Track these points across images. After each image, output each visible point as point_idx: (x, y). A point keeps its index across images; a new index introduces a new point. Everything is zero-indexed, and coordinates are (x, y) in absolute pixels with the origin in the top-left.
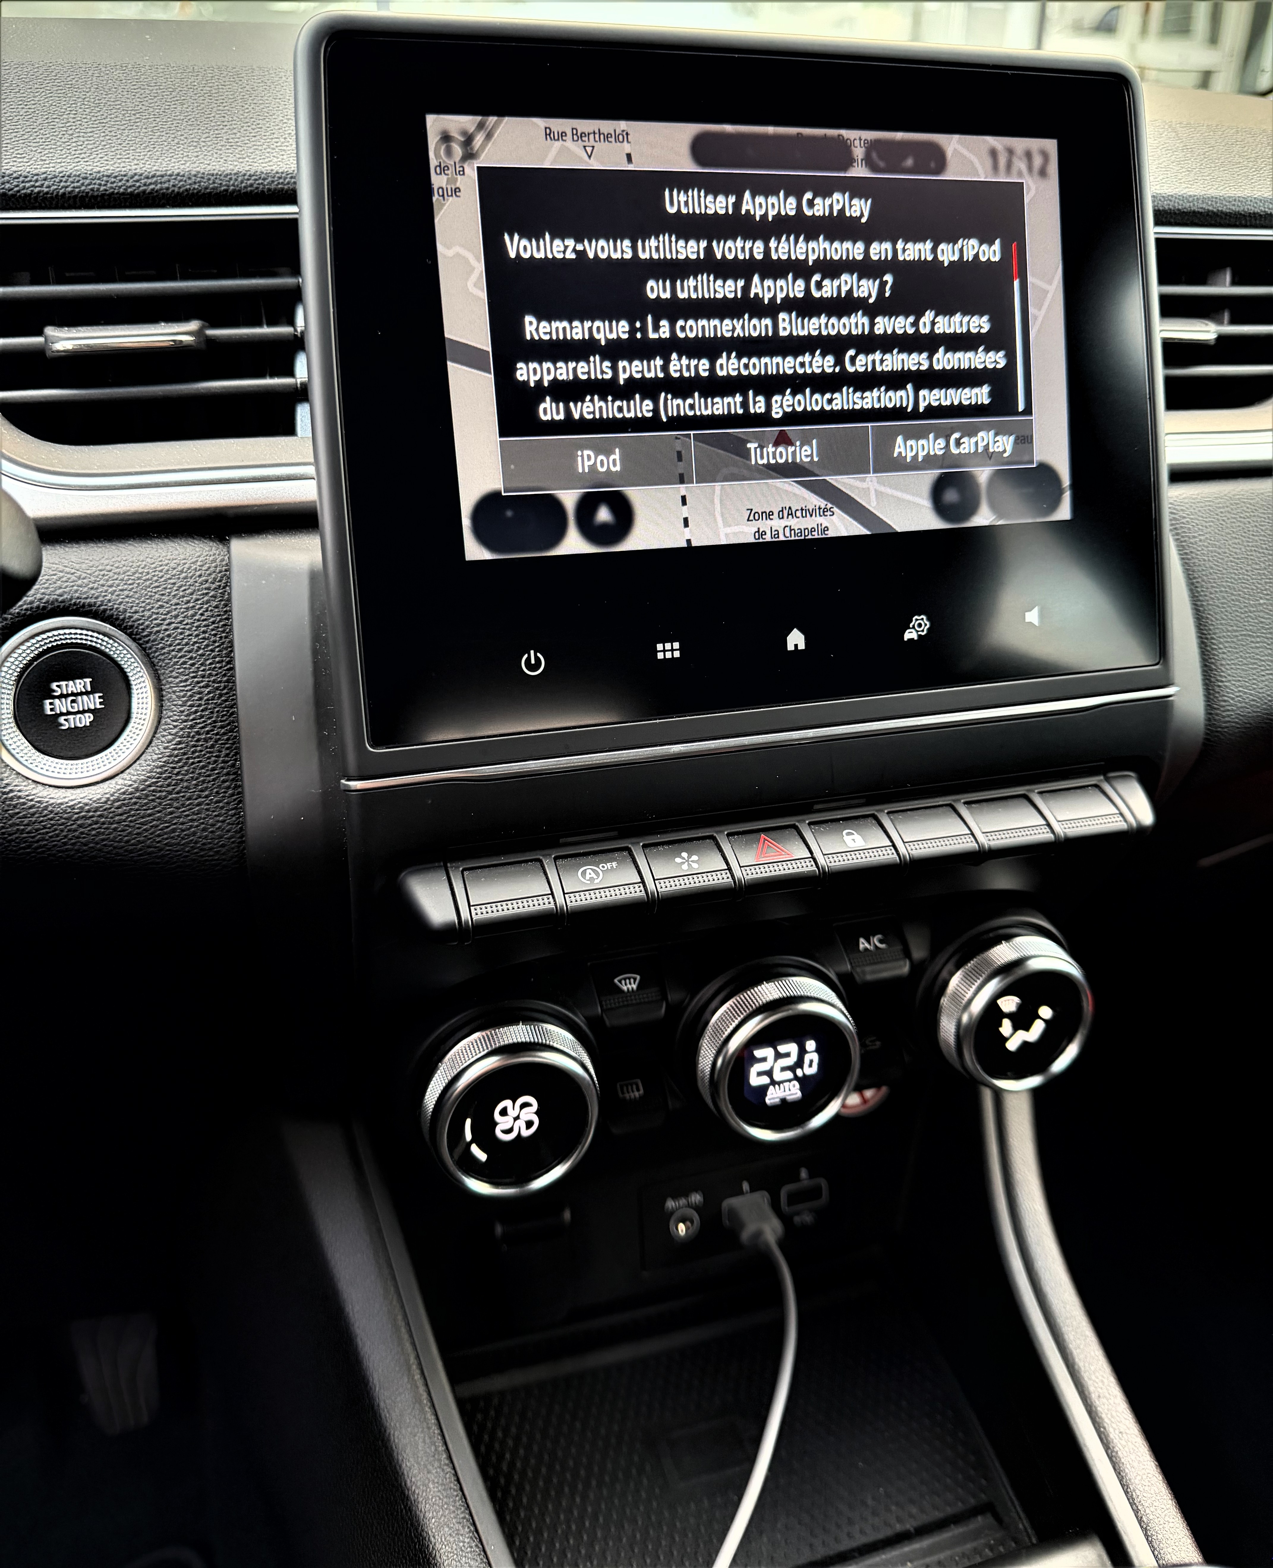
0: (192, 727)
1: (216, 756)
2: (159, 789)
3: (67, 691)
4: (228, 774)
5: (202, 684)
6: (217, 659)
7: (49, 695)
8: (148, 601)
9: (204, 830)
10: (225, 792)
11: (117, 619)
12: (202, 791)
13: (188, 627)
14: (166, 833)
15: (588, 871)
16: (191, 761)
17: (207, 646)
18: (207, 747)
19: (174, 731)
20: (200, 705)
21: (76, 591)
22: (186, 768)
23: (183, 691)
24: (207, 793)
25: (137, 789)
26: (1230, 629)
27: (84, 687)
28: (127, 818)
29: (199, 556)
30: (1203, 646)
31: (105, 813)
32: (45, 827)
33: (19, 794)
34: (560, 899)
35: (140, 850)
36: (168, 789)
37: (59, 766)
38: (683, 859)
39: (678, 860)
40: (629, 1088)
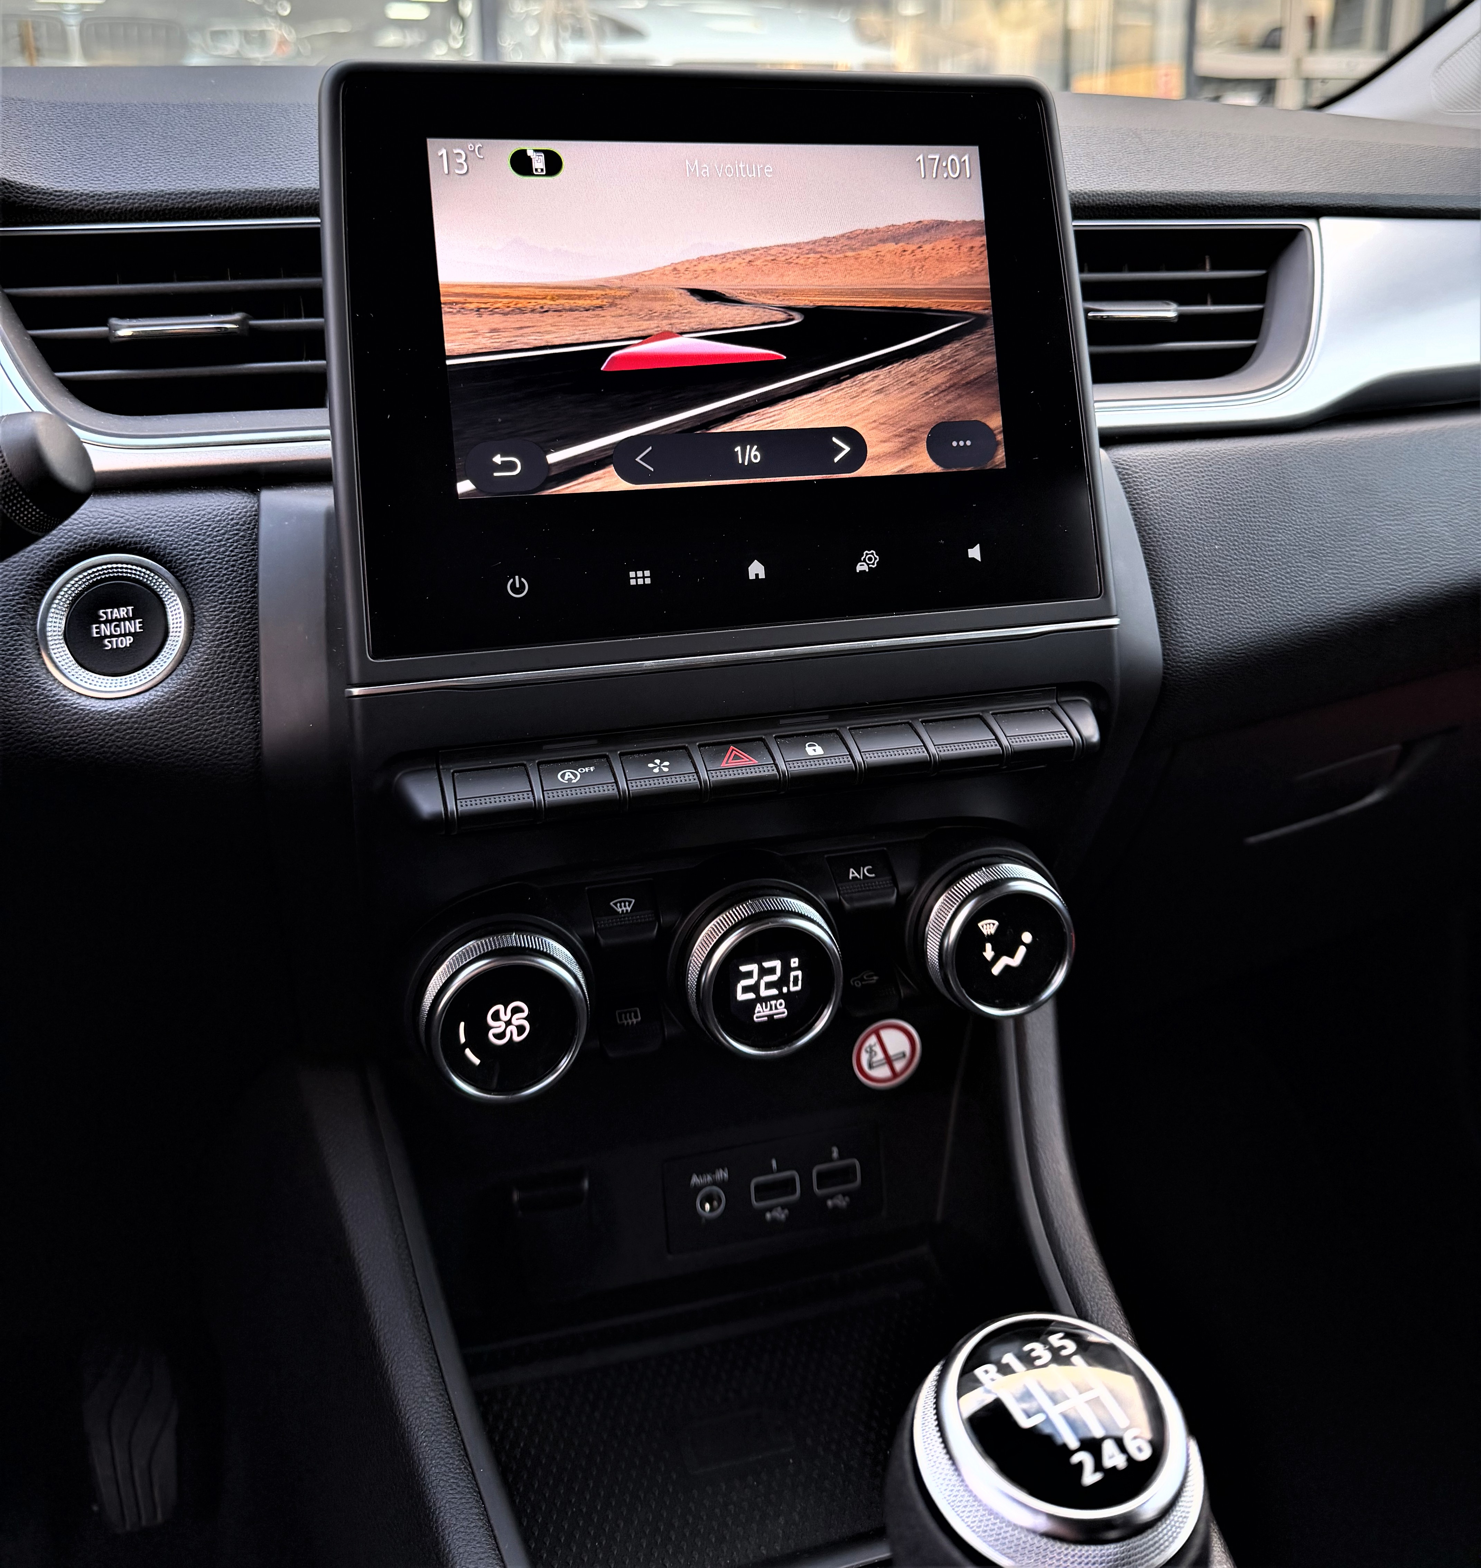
0: (218, 646)
1: (238, 672)
2: (187, 699)
3: (112, 617)
4: (248, 687)
5: (229, 610)
6: (243, 589)
7: (97, 620)
8: (185, 540)
9: (224, 737)
10: (245, 703)
11: (158, 555)
12: (224, 701)
13: (219, 561)
14: (190, 739)
15: (567, 774)
16: (216, 675)
17: (235, 577)
18: (230, 664)
19: (203, 649)
20: (226, 627)
21: (124, 531)
22: (211, 681)
23: (212, 615)
24: (228, 703)
25: (168, 700)
26: (1184, 571)
27: (127, 613)
28: (158, 724)
29: (232, 504)
30: (1157, 587)
31: (139, 719)
32: (85, 732)
33: (65, 702)
34: (539, 795)
35: (168, 753)
36: (194, 699)
37: (101, 680)
38: (656, 764)
39: (651, 765)
40: (628, 1015)
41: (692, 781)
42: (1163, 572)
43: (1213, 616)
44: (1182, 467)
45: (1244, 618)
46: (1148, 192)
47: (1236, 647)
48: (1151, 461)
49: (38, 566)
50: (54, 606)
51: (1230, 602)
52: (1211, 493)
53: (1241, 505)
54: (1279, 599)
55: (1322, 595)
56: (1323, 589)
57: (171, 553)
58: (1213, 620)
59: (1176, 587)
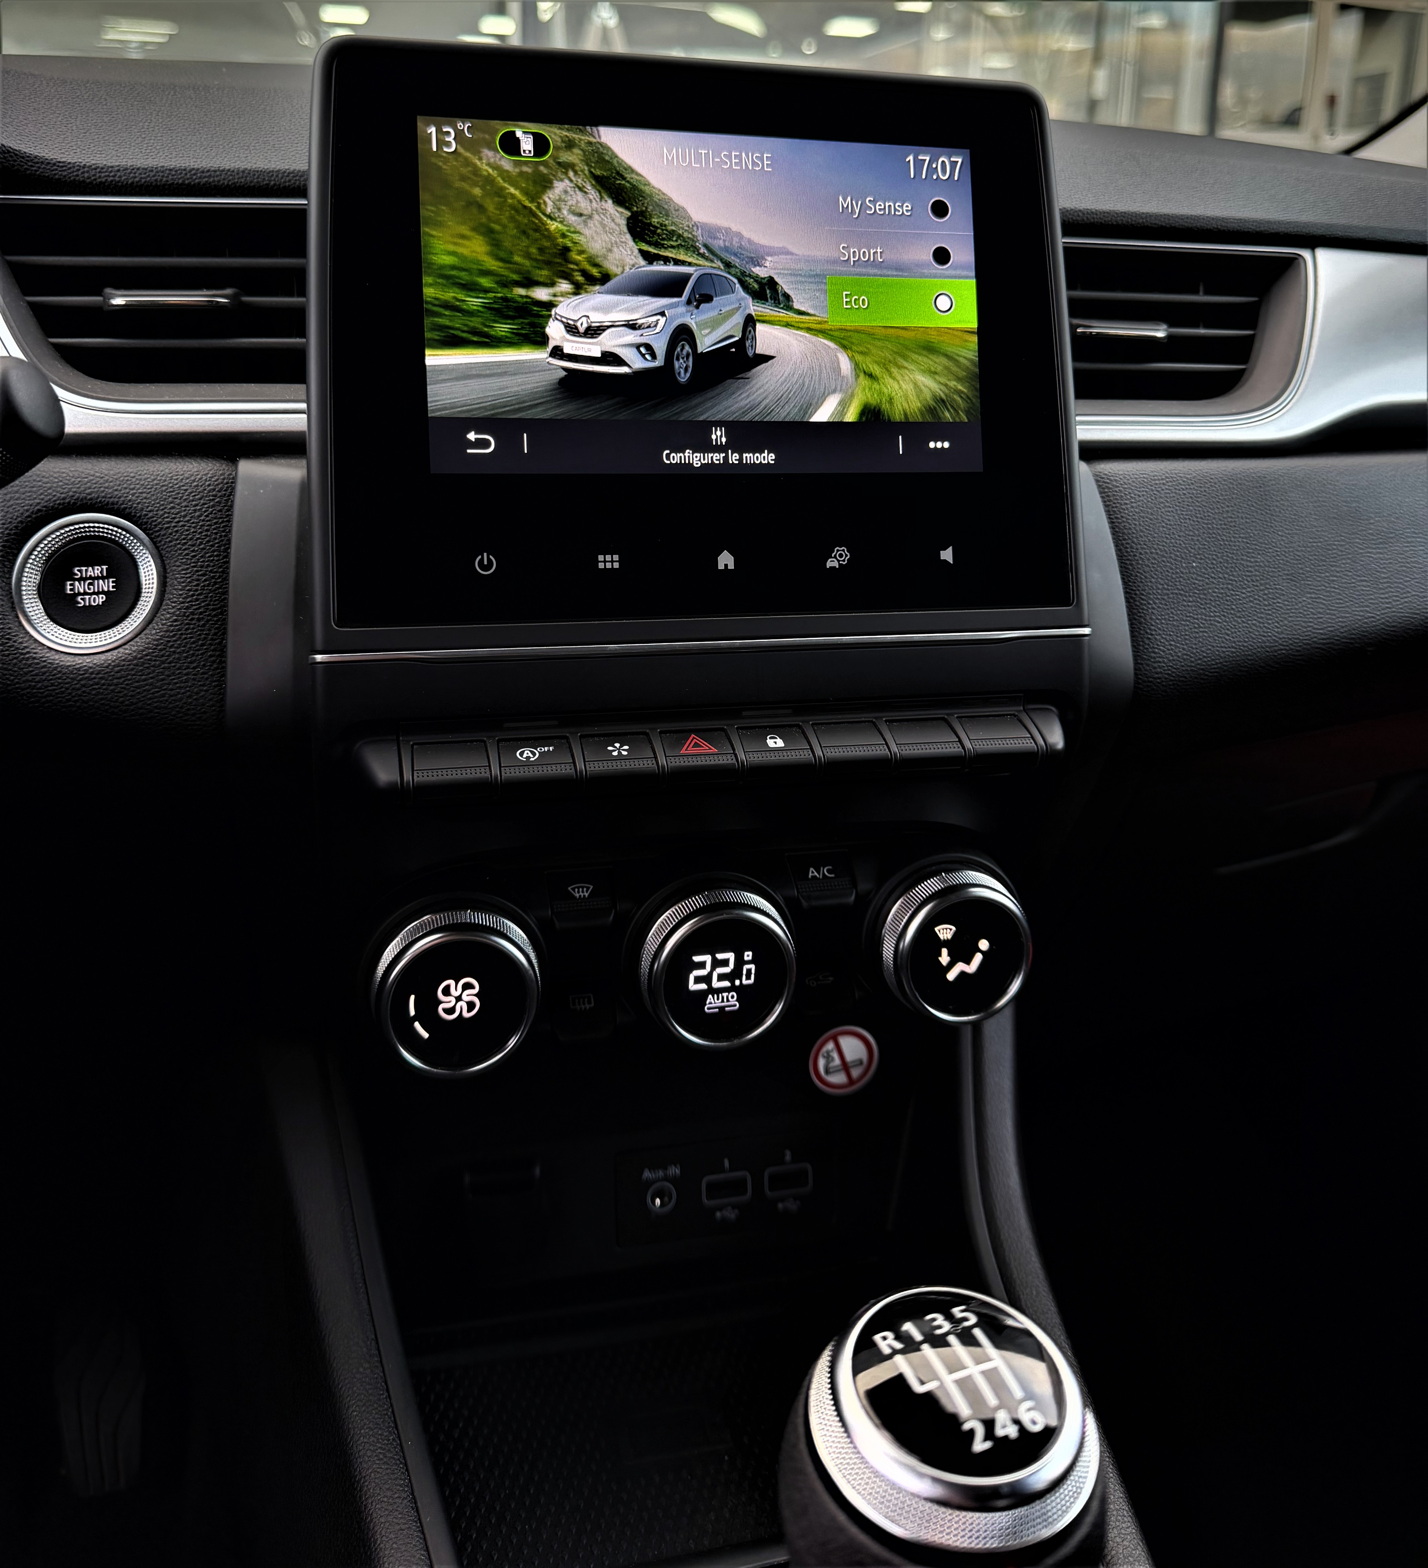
0: (187, 608)
1: (206, 634)
2: (154, 658)
3: (86, 575)
4: (214, 650)
5: (200, 573)
6: (215, 553)
7: (71, 577)
8: (162, 503)
9: (190, 697)
10: (211, 666)
11: (135, 516)
12: (191, 663)
13: (193, 525)
14: (156, 697)
15: (526, 752)
16: (184, 636)
17: (209, 541)
18: (198, 626)
19: (173, 611)
20: (197, 590)
21: (103, 491)
22: (179, 642)
23: (184, 577)
24: (195, 665)
25: (135, 658)
26: (1160, 587)
27: (101, 572)
28: (124, 681)
29: (211, 470)
30: (1132, 601)
31: (106, 675)
32: (52, 685)
33: (35, 655)
34: (495, 770)
35: (133, 710)
36: (161, 659)
37: (72, 636)
38: (616, 747)
39: (610, 748)
40: (581, 1000)
41: (650, 765)
42: (1139, 586)
43: (1187, 633)
44: (1164, 484)
45: (1218, 637)
46: (1143, 213)
47: (1209, 665)
48: (1132, 476)
49: (16, 521)
50: (31, 561)
51: (1206, 620)
52: (1191, 511)
53: (1221, 524)
54: (1255, 620)
55: (1299, 619)
56: (1300, 613)
57: (147, 515)
58: (1187, 637)
59: (1151, 602)
